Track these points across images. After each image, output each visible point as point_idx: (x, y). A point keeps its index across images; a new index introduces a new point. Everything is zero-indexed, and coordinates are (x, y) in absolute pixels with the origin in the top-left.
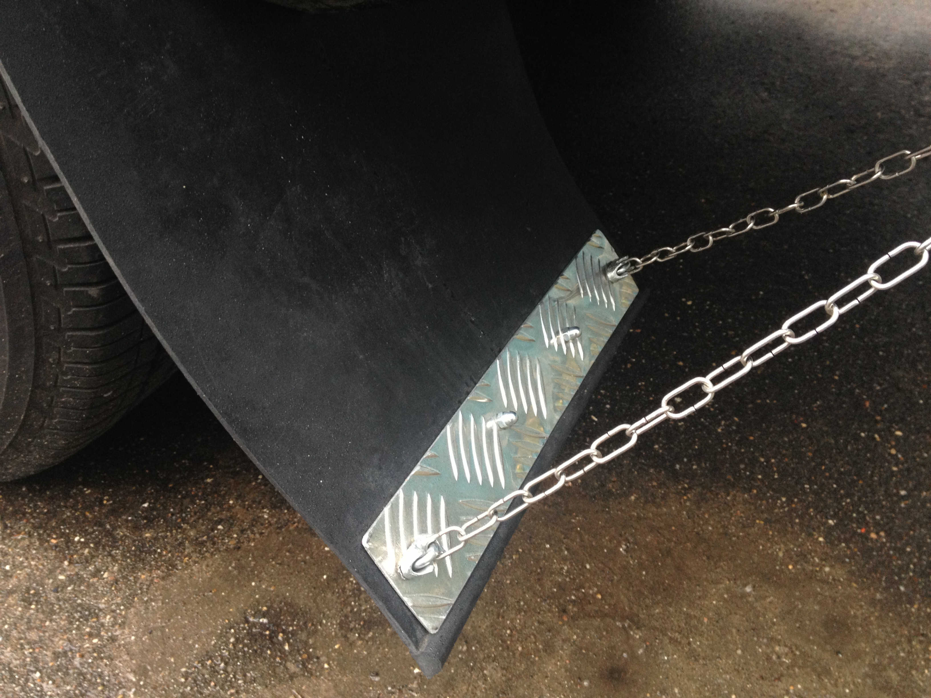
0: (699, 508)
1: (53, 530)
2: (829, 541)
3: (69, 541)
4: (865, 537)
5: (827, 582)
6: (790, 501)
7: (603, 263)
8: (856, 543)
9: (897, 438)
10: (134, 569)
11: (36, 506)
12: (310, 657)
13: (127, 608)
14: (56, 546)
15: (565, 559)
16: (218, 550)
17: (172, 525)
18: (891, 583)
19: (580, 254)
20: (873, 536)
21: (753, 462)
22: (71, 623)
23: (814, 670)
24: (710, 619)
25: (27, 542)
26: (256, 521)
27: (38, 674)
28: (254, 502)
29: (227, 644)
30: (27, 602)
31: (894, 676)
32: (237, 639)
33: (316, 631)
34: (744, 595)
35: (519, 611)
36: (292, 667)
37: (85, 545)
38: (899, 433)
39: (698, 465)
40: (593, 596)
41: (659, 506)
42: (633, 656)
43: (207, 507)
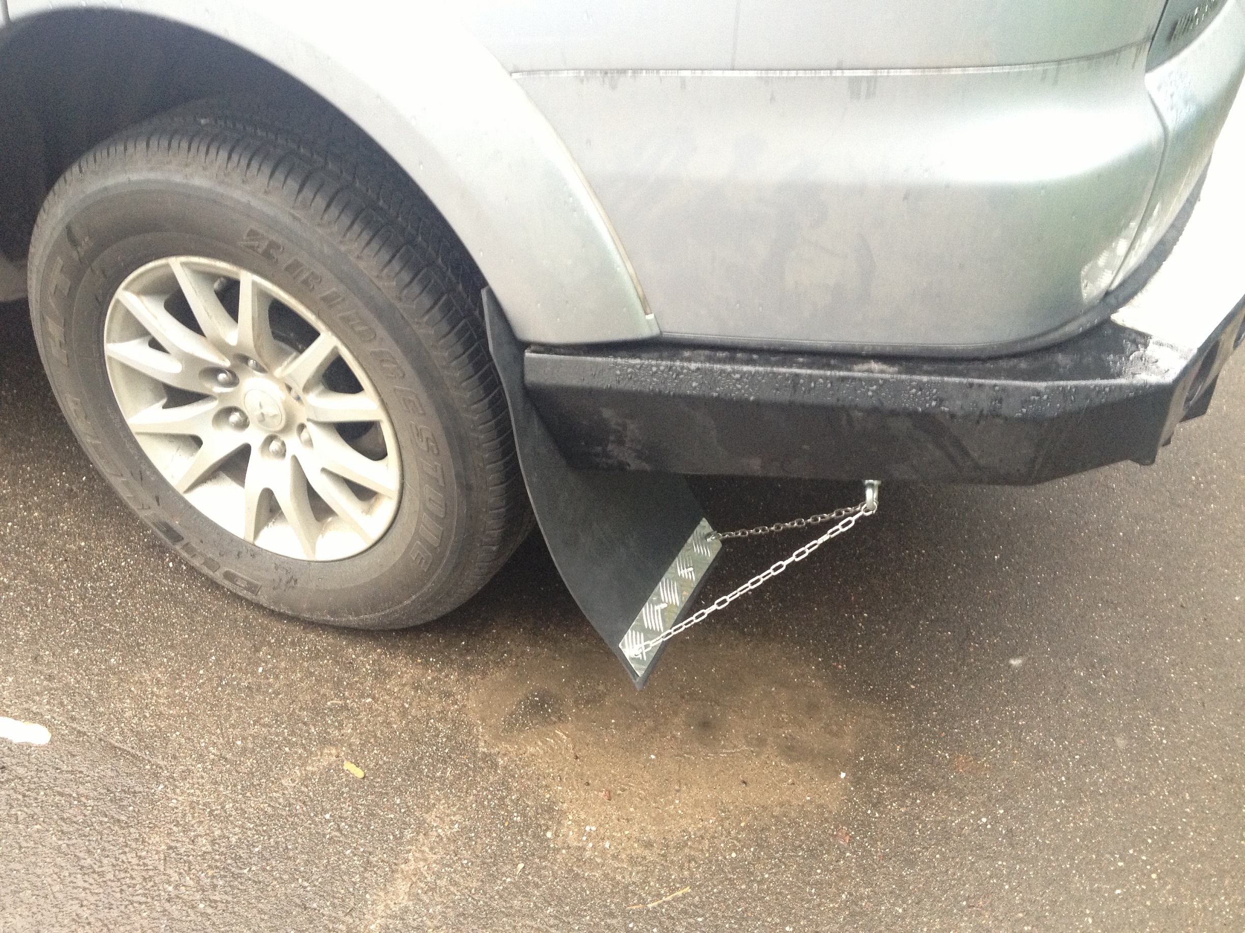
0: (754, 651)
1: (418, 655)
2: (818, 669)
3: (427, 661)
4: (836, 667)
5: (812, 687)
6: (801, 648)
7: (706, 533)
8: (830, 671)
9: (864, 617)
10: (466, 675)
11: (403, 642)
12: (561, 715)
13: (468, 692)
14: (421, 663)
15: (684, 674)
16: (507, 666)
17: (480, 654)
18: (844, 688)
19: (695, 532)
20: (840, 667)
21: (786, 627)
22: (441, 699)
23: (798, 724)
24: (753, 702)
25: (405, 661)
26: (523, 653)
27: (432, 721)
28: (521, 643)
29: (521, 708)
30: (416, 689)
31: (835, 728)
32: (525, 707)
33: (562, 704)
34: (771, 692)
35: (661, 697)
36: (554, 719)
37: (436, 662)
38: (866, 615)
39: (757, 629)
40: (698, 692)
41: (733, 650)
42: (715, 717)
43: (497, 644)
